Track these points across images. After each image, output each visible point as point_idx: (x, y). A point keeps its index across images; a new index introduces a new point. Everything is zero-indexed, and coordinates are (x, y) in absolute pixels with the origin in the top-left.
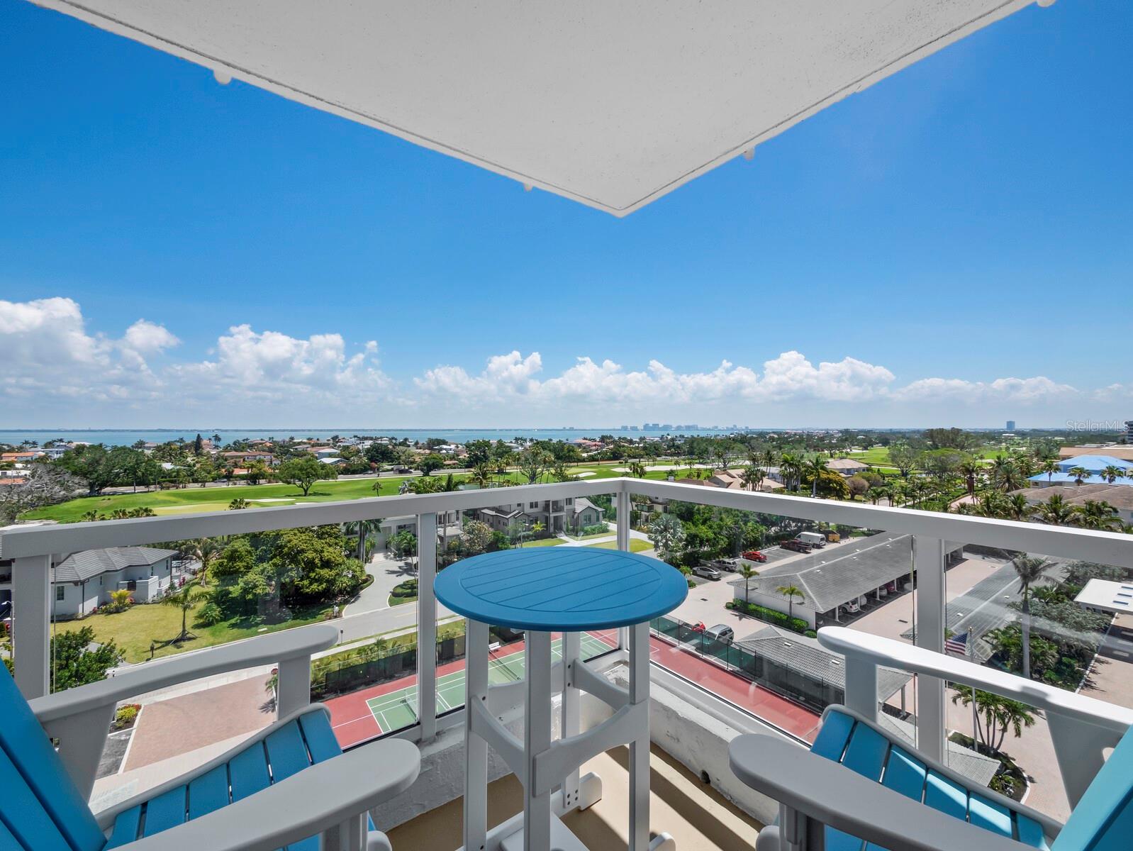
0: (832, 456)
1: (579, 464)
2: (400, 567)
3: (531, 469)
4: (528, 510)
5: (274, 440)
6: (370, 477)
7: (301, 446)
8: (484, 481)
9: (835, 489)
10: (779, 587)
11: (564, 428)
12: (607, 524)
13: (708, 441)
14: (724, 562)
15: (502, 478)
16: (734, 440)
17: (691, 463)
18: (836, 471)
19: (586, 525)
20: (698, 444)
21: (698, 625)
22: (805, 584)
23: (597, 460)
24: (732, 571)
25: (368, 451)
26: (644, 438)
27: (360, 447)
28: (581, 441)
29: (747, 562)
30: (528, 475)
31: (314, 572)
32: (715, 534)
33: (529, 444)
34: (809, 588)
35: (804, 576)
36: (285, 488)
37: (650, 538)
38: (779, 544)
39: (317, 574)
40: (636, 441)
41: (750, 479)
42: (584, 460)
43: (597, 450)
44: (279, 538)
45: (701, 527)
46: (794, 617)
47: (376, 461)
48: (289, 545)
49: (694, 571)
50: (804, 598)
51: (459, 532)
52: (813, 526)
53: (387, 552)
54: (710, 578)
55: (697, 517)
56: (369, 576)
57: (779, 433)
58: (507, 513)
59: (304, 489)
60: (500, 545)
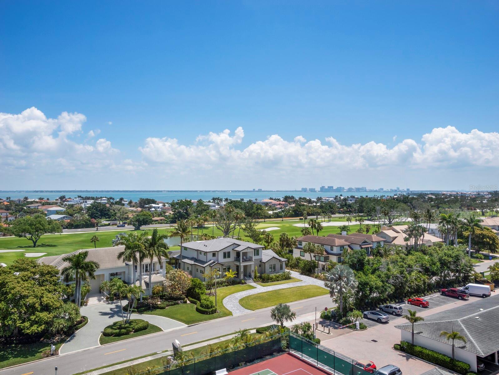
0: (483, 215)
1: (266, 220)
2: (111, 309)
3: (226, 224)
4: (221, 259)
5: (11, 199)
6: (91, 231)
7: (33, 205)
8: (184, 235)
9: (488, 243)
10: (442, 332)
11: (254, 190)
12: (289, 272)
13: (375, 201)
14: (391, 307)
15: (200, 232)
16: (398, 200)
17: (361, 220)
18: (489, 228)
19: (271, 272)
20: (367, 203)
21: (369, 365)
22: (465, 330)
23: (281, 217)
24: (399, 315)
25: (89, 209)
26: (321, 199)
27: (83, 205)
28: (267, 200)
29: (413, 308)
30: (223, 229)
31: (34, 314)
32: (382, 281)
33: (224, 203)
34: (470, 333)
35: (464, 322)
36: (16, 240)
37: (326, 285)
38: (439, 292)
39: (37, 317)
40: (313, 201)
41: (412, 234)
42: (270, 217)
43: (281, 208)
44: (5, 285)
45: (370, 276)
46: (457, 359)
47: (95, 217)
48: (12, 292)
49: (365, 315)
50: (465, 343)
51: (163, 279)
52: (470, 276)
53: (101, 296)
54: (379, 321)
55: (367, 267)
56: (84, 317)
57: (436, 195)
58: (204, 263)
59: (33, 241)
60: (197, 291)
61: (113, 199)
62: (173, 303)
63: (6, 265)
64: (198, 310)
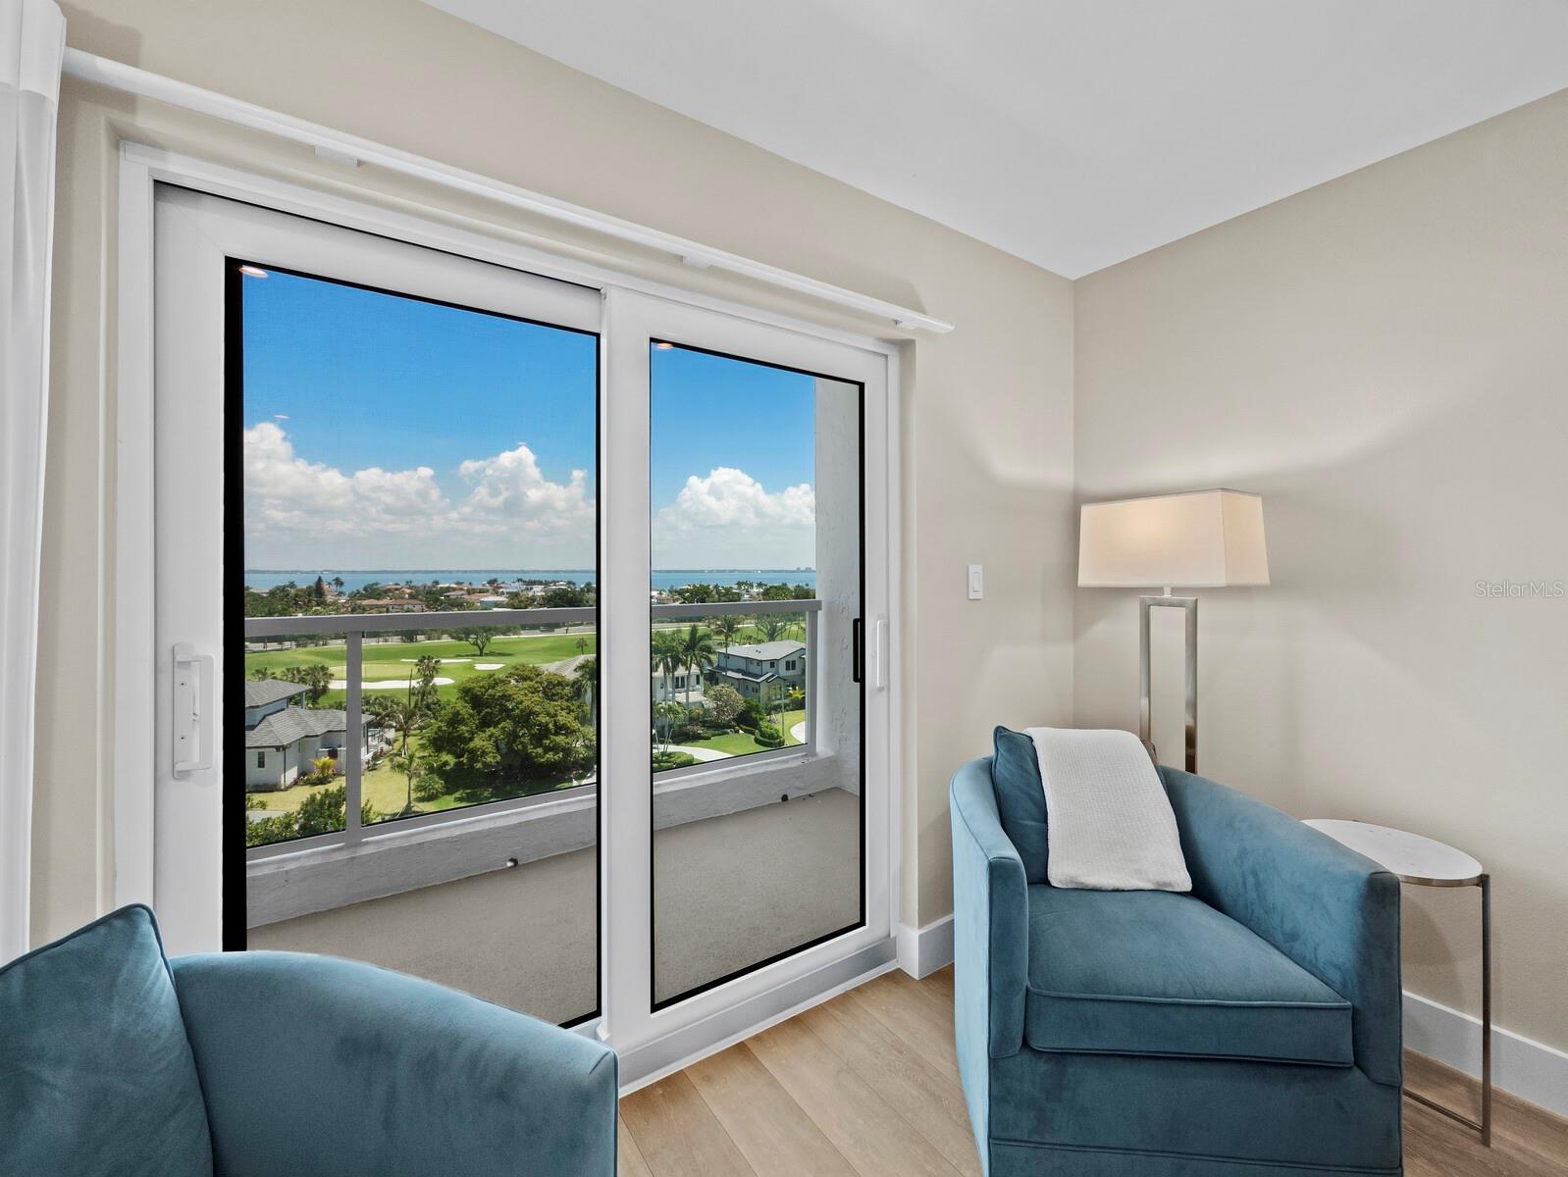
4: (783, 672)
5: (412, 584)
7: (451, 593)
25: (549, 599)
27: (530, 594)
31: (547, 738)
33: (755, 590)
36: (456, 645)
39: (552, 742)
48: (519, 707)
51: (703, 698)
58: (757, 676)
59: (479, 647)
60: (754, 716)
61: (574, 584)
62: (720, 732)
63: (453, 682)
64: (757, 741)
